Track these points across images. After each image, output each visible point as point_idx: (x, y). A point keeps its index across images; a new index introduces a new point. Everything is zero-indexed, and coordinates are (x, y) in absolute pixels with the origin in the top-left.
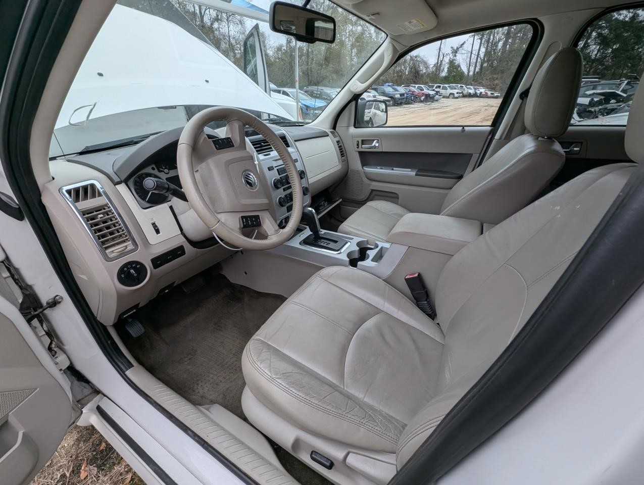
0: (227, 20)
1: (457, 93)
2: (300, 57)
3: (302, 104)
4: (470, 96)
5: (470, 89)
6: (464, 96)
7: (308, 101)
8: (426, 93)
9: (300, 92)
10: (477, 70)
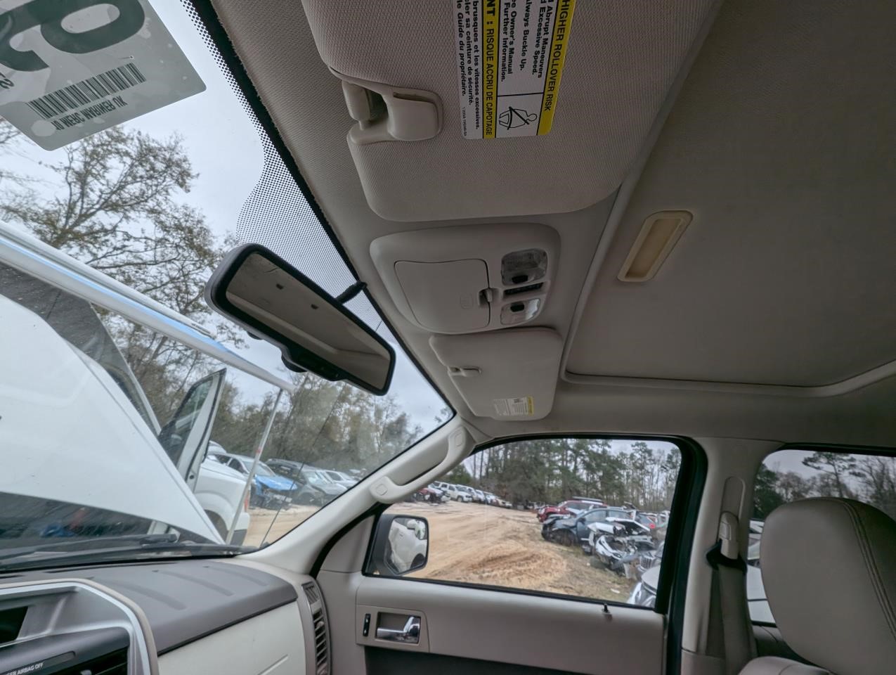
0: (192, 366)
1: (467, 497)
2: (276, 423)
3: (257, 481)
4: (479, 502)
5: (479, 493)
6: (474, 501)
7: (267, 479)
8: (431, 491)
9: (260, 465)
10: (483, 474)
